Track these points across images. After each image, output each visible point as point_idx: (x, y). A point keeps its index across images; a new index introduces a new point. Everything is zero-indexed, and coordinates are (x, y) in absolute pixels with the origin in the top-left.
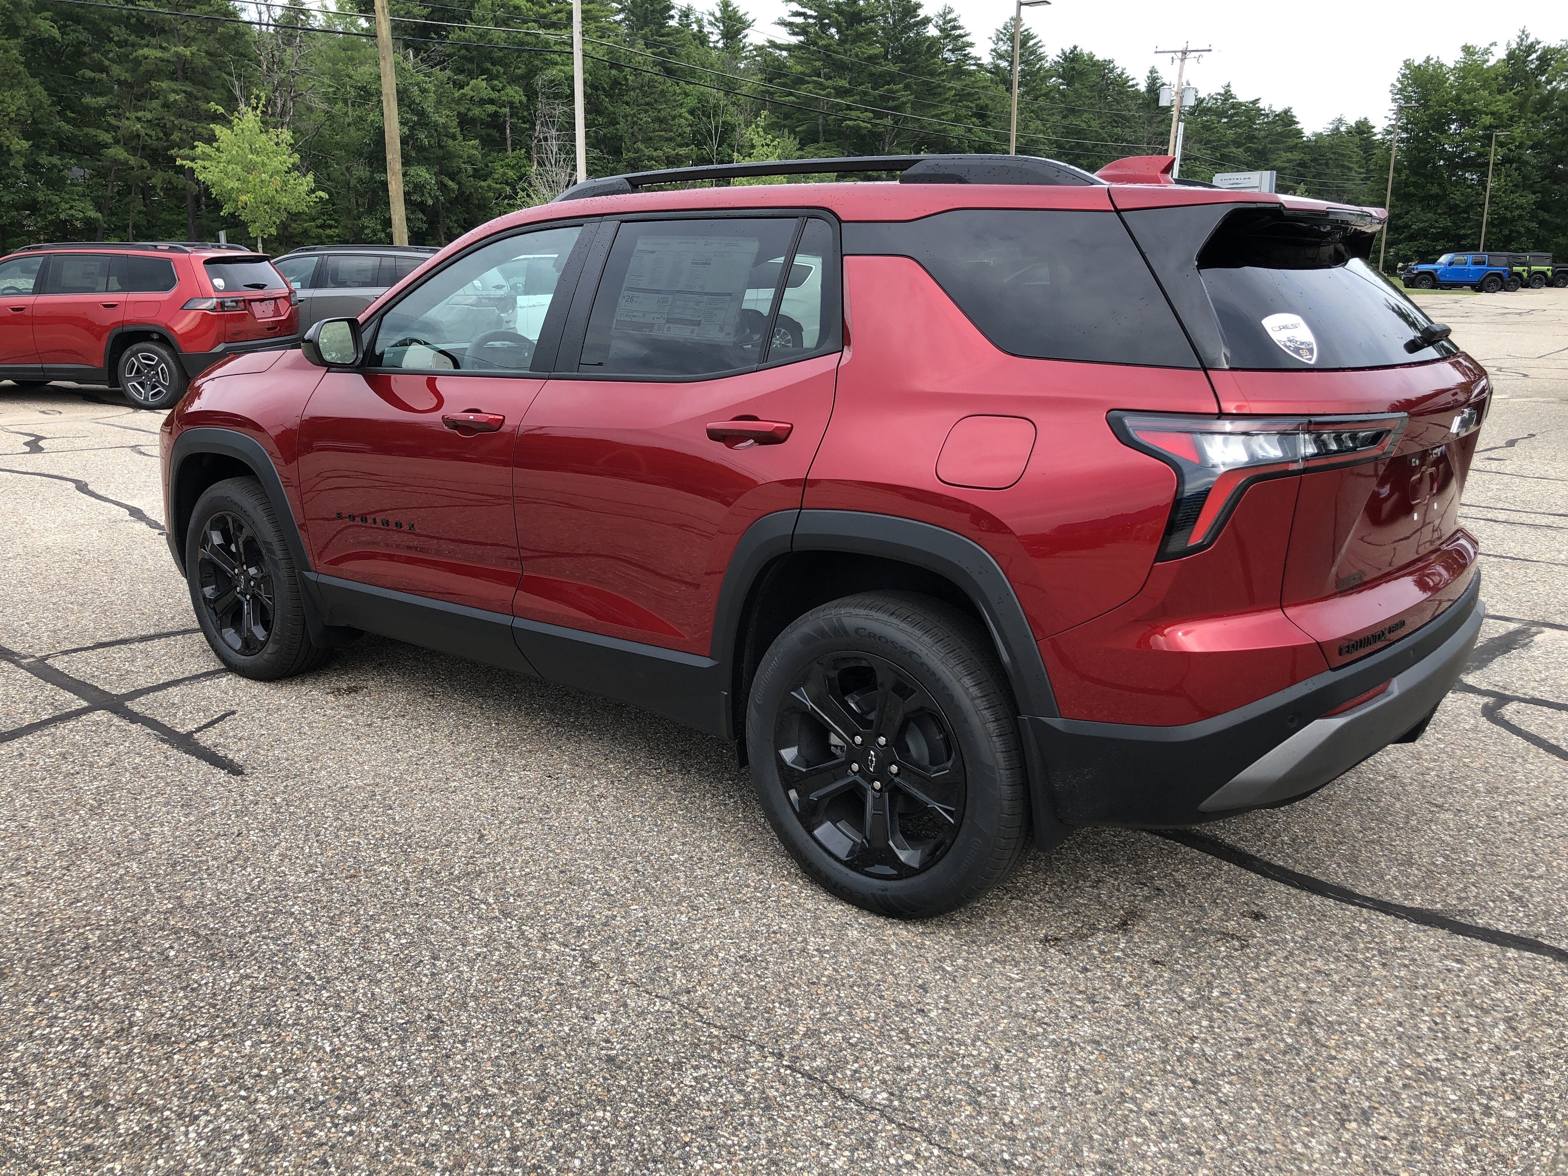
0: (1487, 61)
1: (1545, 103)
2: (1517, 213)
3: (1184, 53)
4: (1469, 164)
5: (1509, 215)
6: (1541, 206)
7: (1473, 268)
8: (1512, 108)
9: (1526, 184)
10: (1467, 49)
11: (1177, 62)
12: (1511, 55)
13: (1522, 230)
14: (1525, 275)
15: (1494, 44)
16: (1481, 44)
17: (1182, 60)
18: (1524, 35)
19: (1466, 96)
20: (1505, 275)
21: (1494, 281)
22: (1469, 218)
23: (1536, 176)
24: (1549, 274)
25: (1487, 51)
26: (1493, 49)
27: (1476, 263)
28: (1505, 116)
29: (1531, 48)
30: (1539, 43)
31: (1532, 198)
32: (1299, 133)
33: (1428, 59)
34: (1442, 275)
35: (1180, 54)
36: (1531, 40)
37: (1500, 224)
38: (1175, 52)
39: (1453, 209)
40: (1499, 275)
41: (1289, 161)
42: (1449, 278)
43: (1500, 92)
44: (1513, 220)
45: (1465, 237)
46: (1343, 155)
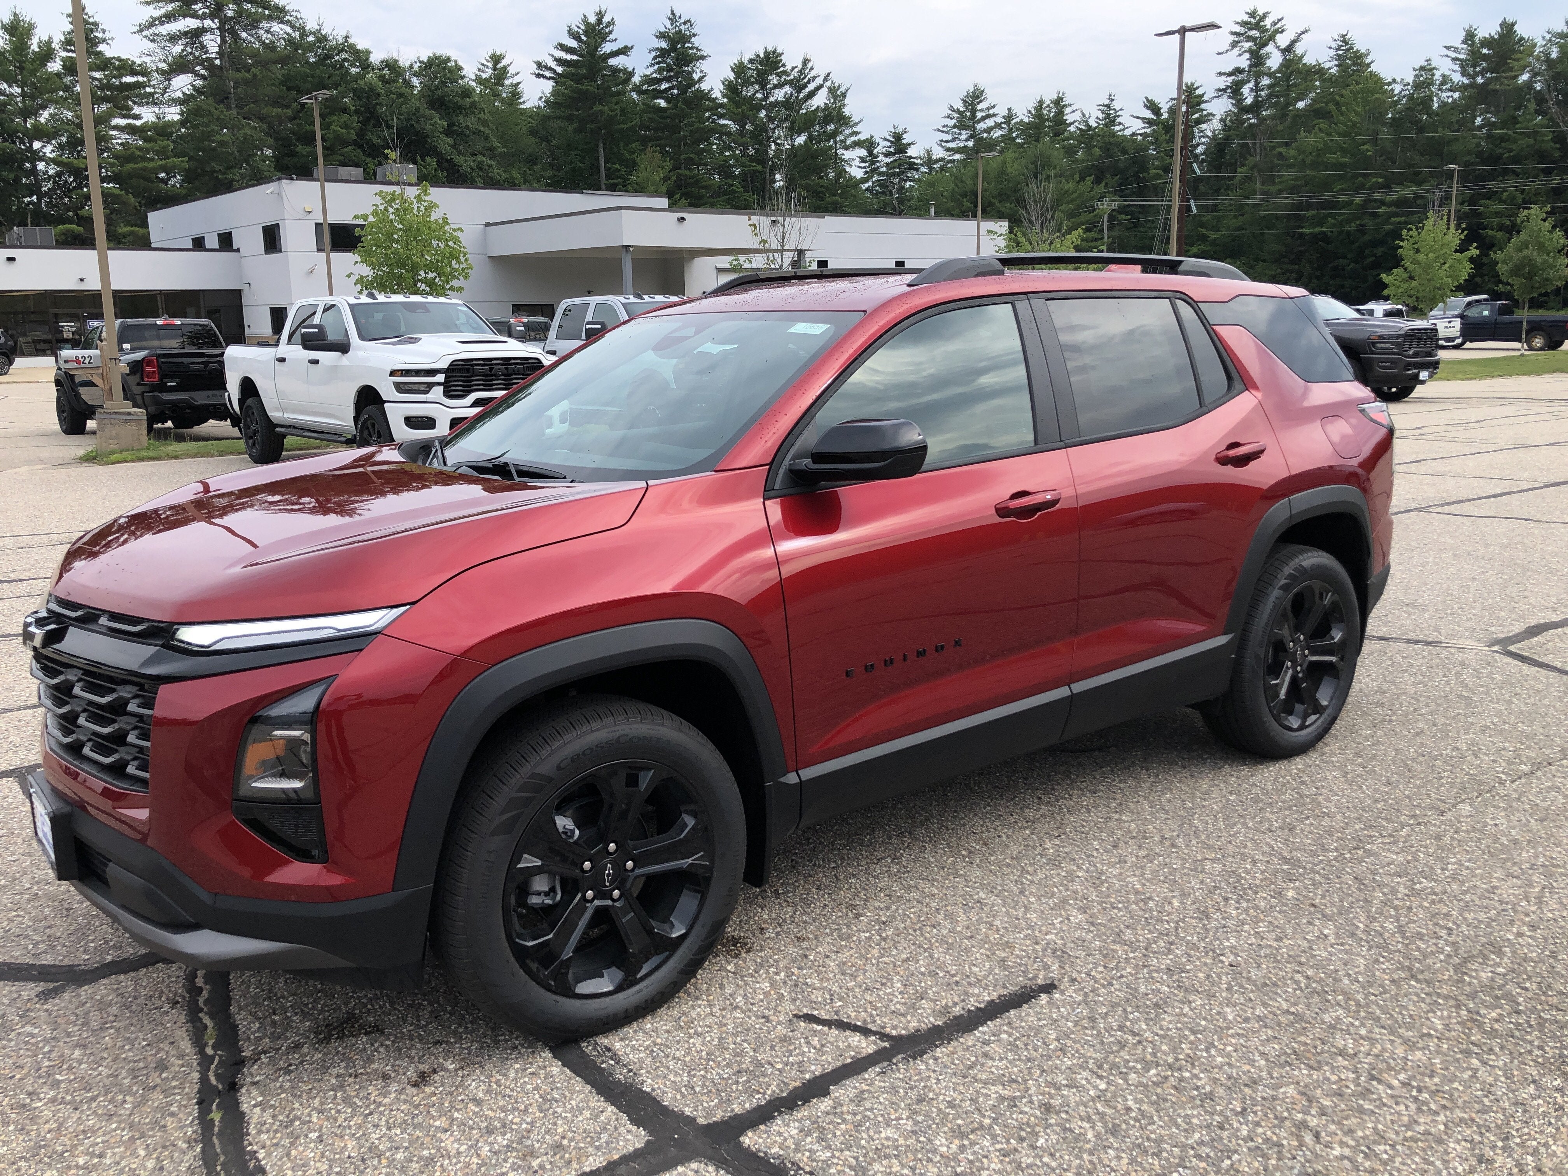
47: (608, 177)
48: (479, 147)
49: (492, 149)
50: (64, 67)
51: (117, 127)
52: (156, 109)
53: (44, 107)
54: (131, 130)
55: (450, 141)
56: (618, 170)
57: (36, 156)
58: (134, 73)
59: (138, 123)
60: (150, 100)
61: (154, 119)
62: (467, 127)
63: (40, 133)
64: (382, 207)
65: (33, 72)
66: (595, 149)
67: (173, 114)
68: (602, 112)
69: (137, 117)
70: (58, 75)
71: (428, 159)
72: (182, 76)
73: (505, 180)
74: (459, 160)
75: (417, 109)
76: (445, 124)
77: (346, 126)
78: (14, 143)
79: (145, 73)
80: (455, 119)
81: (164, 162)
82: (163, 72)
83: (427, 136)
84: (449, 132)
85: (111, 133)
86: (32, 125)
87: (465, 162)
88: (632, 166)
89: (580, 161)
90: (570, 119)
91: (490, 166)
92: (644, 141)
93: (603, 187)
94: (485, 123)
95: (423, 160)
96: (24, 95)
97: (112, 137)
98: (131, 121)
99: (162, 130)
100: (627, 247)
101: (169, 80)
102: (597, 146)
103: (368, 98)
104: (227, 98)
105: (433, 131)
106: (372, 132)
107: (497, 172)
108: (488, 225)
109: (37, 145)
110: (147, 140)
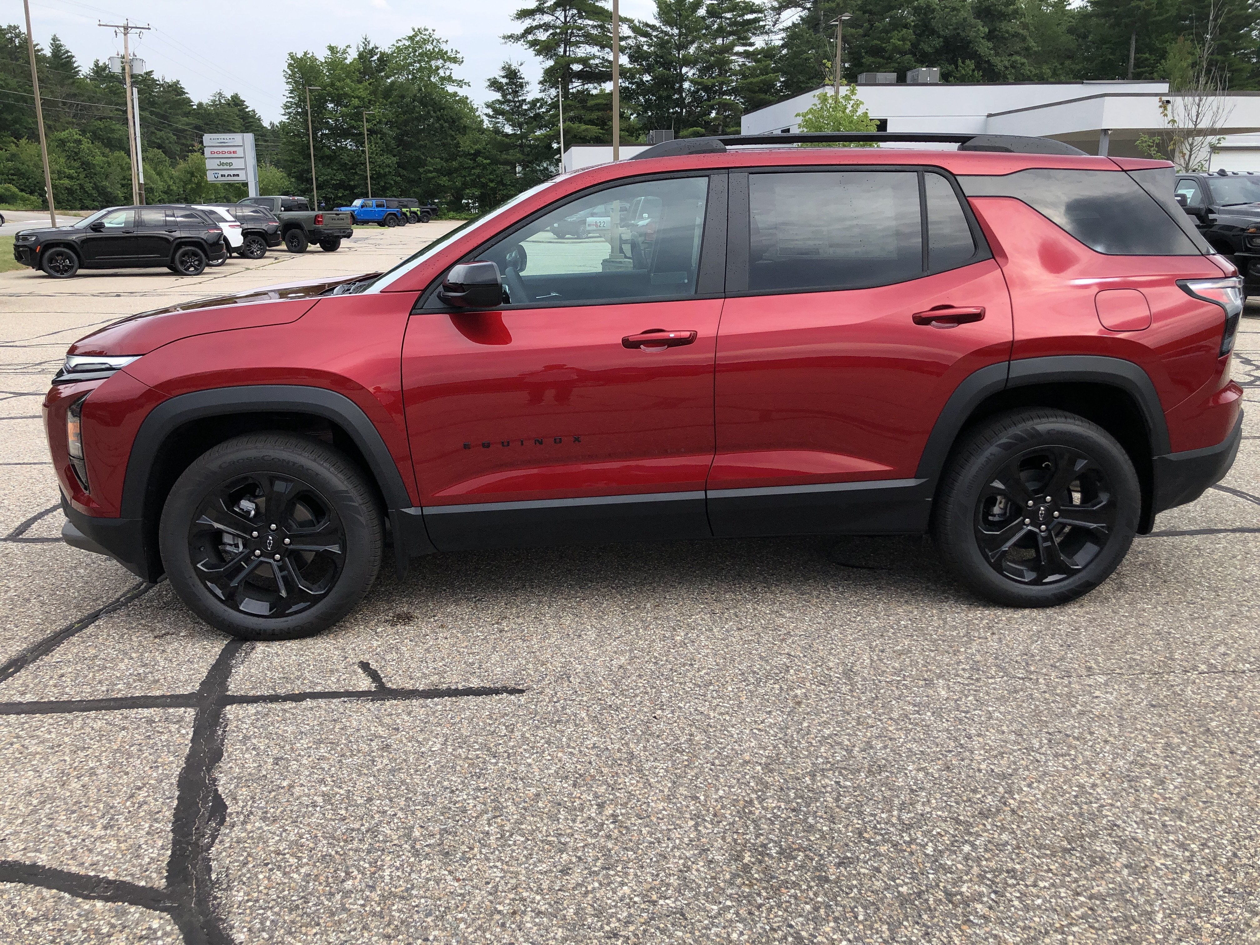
0: (346, 58)
1: (388, 92)
2: (387, 170)
3: (126, 28)
4: (346, 134)
5: (382, 171)
6: (399, 165)
7: (377, 209)
8: (370, 94)
9: (388, 150)
10: (331, 49)
11: (121, 36)
12: (361, 56)
13: (392, 182)
14: (408, 214)
15: (348, 46)
16: (341, 47)
17: (125, 34)
18: (366, 42)
19: (338, 84)
20: (398, 215)
21: (392, 219)
22: (356, 173)
23: (393, 143)
24: (419, 213)
25: (345, 52)
26: (348, 50)
27: (377, 206)
28: (366, 100)
29: (372, 52)
30: (377, 48)
31: (395, 160)
32: (189, 101)
33: (306, 54)
34: (358, 214)
35: (122, 29)
36: (371, 46)
37: (377, 178)
38: (118, 27)
39: (343, 167)
40: (394, 214)
41: (188, 124)
42: (362, 217)
43: (360, 82)
44: (385, 175)
45: (355, 187)
46: (228, 122)
47: (1136, 66)
48: (1017, 48)
49: (1027, 49)
50: (708, 11)
51: (738, 54)
52: (766, 37)
53: (692, 42)
54: (746, 54)
55: (990, 45)
56: (1147, 59)
57: (682, 78)
58: (753, 12)
59: (751, 49)
60: (763, 31)
61: (764, 45)
62: (1007, 32)
63: (688, 62)
64: (819, 106)
65: (687, 18)
66: (1128, 43)
67: (777, 40)
68: (1139, 8)
69: (752, 44)
70: (703, 18)
71: (968, 62)
72: (789, 10)
73: (1035, 75)
74: (995, 60)
75: (965, 19)
76: (987, 30)
77: (903, 39)
78: (670, 69)
79: (760, 10)
80: (998, 24)
81: (764, 77)
82: (773, 9)
83: (970, 42)
84: (990, 36)
85: (733, 58)
86: (684, 56)
87: (1000, 63)
88: (1163, 55)
89: (1111, 54)
90: (1106, 15)
91: (1023, 64)
92: (1179, 30)
93: (1130, 75)
94: (1025, 26)
95: (963, 63)
96: (680, 35)
97: (732, 62)
98: (747, 48)
99: (769, 53)
100: (1105, 131)
101: (779, 14)
102: (1130, 38)
103: (925, 14)
104: (818, 24)
105: (976, 37)
106: (924, 42)
107: (1029, 69)
108: (990, 115)
109: (684, 70)
110: (757, 61)
